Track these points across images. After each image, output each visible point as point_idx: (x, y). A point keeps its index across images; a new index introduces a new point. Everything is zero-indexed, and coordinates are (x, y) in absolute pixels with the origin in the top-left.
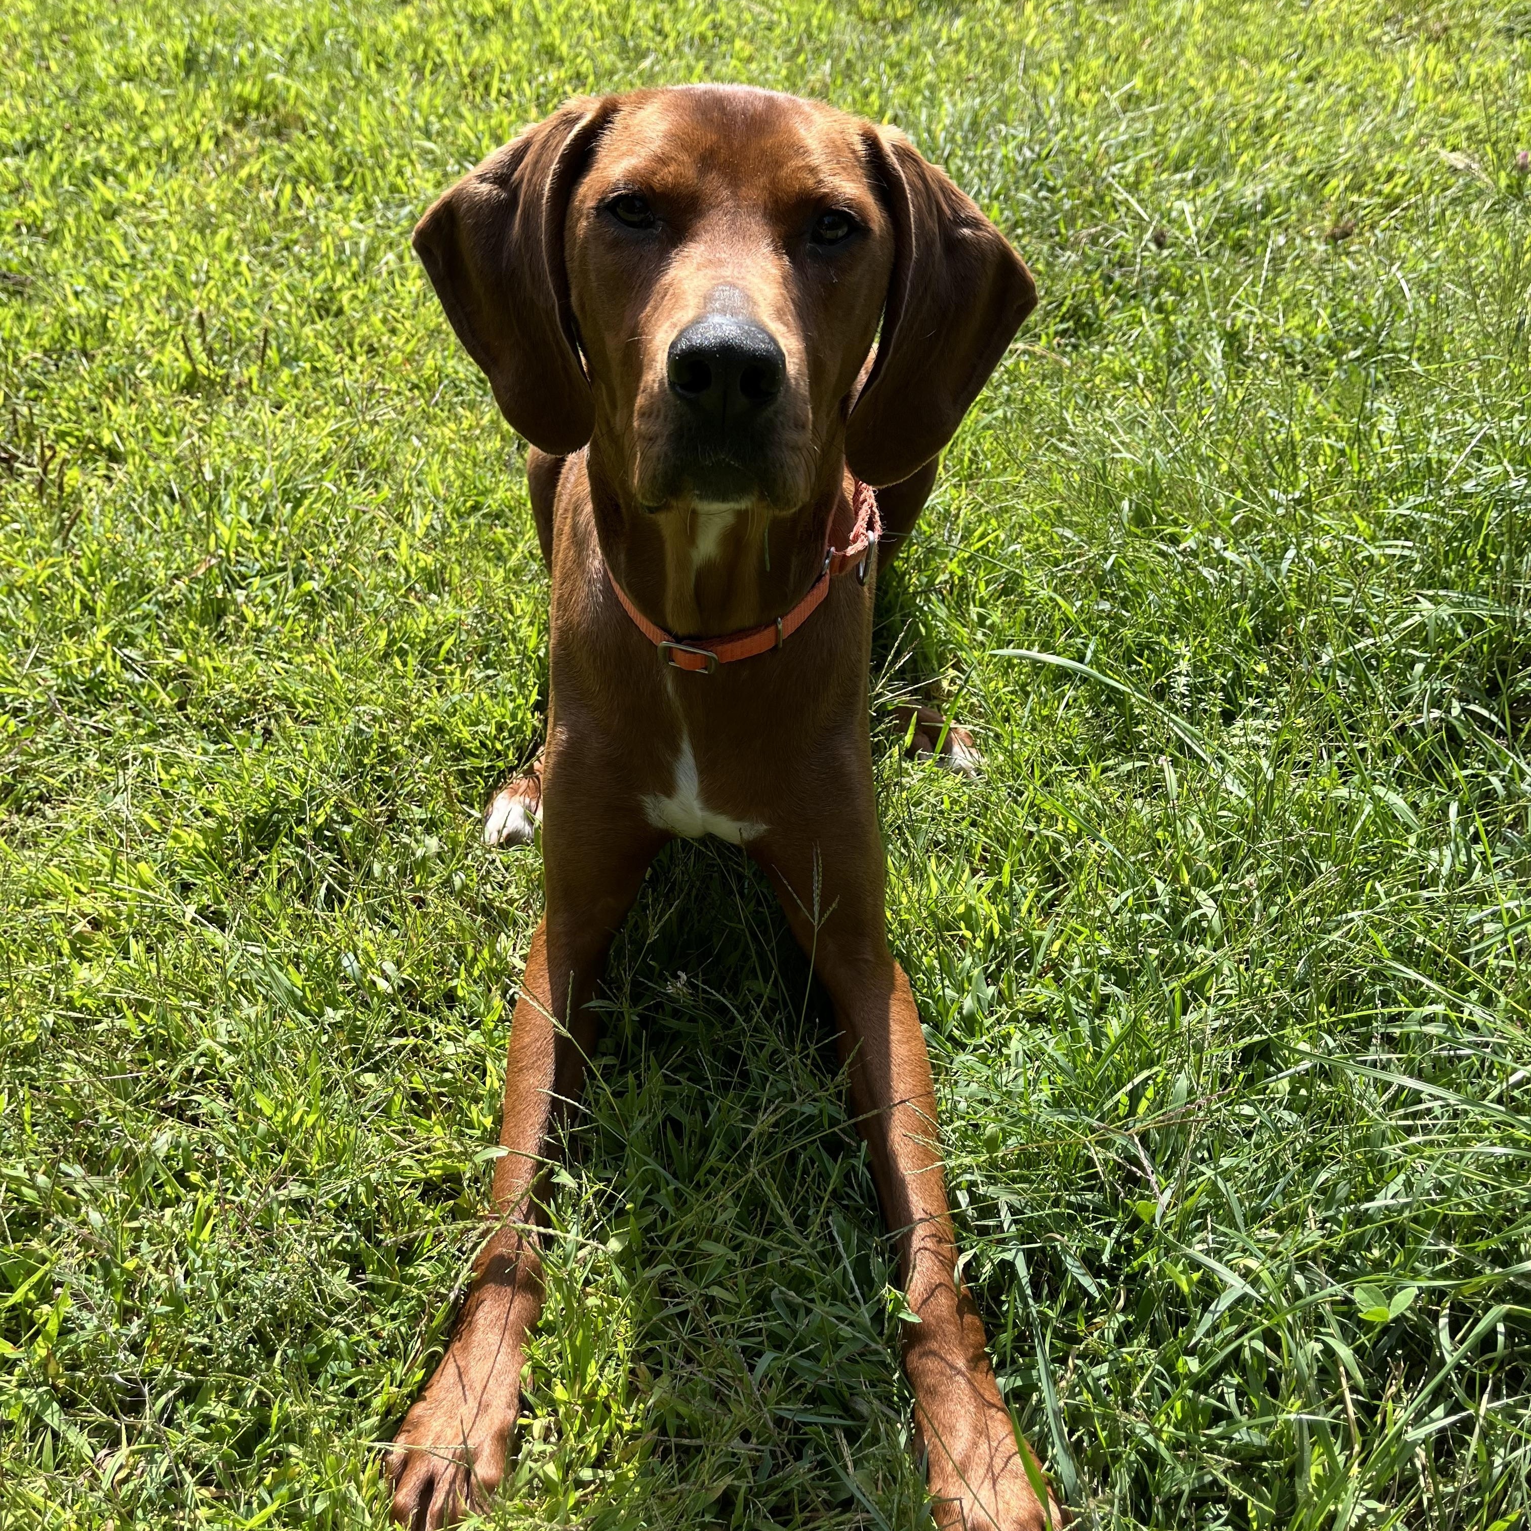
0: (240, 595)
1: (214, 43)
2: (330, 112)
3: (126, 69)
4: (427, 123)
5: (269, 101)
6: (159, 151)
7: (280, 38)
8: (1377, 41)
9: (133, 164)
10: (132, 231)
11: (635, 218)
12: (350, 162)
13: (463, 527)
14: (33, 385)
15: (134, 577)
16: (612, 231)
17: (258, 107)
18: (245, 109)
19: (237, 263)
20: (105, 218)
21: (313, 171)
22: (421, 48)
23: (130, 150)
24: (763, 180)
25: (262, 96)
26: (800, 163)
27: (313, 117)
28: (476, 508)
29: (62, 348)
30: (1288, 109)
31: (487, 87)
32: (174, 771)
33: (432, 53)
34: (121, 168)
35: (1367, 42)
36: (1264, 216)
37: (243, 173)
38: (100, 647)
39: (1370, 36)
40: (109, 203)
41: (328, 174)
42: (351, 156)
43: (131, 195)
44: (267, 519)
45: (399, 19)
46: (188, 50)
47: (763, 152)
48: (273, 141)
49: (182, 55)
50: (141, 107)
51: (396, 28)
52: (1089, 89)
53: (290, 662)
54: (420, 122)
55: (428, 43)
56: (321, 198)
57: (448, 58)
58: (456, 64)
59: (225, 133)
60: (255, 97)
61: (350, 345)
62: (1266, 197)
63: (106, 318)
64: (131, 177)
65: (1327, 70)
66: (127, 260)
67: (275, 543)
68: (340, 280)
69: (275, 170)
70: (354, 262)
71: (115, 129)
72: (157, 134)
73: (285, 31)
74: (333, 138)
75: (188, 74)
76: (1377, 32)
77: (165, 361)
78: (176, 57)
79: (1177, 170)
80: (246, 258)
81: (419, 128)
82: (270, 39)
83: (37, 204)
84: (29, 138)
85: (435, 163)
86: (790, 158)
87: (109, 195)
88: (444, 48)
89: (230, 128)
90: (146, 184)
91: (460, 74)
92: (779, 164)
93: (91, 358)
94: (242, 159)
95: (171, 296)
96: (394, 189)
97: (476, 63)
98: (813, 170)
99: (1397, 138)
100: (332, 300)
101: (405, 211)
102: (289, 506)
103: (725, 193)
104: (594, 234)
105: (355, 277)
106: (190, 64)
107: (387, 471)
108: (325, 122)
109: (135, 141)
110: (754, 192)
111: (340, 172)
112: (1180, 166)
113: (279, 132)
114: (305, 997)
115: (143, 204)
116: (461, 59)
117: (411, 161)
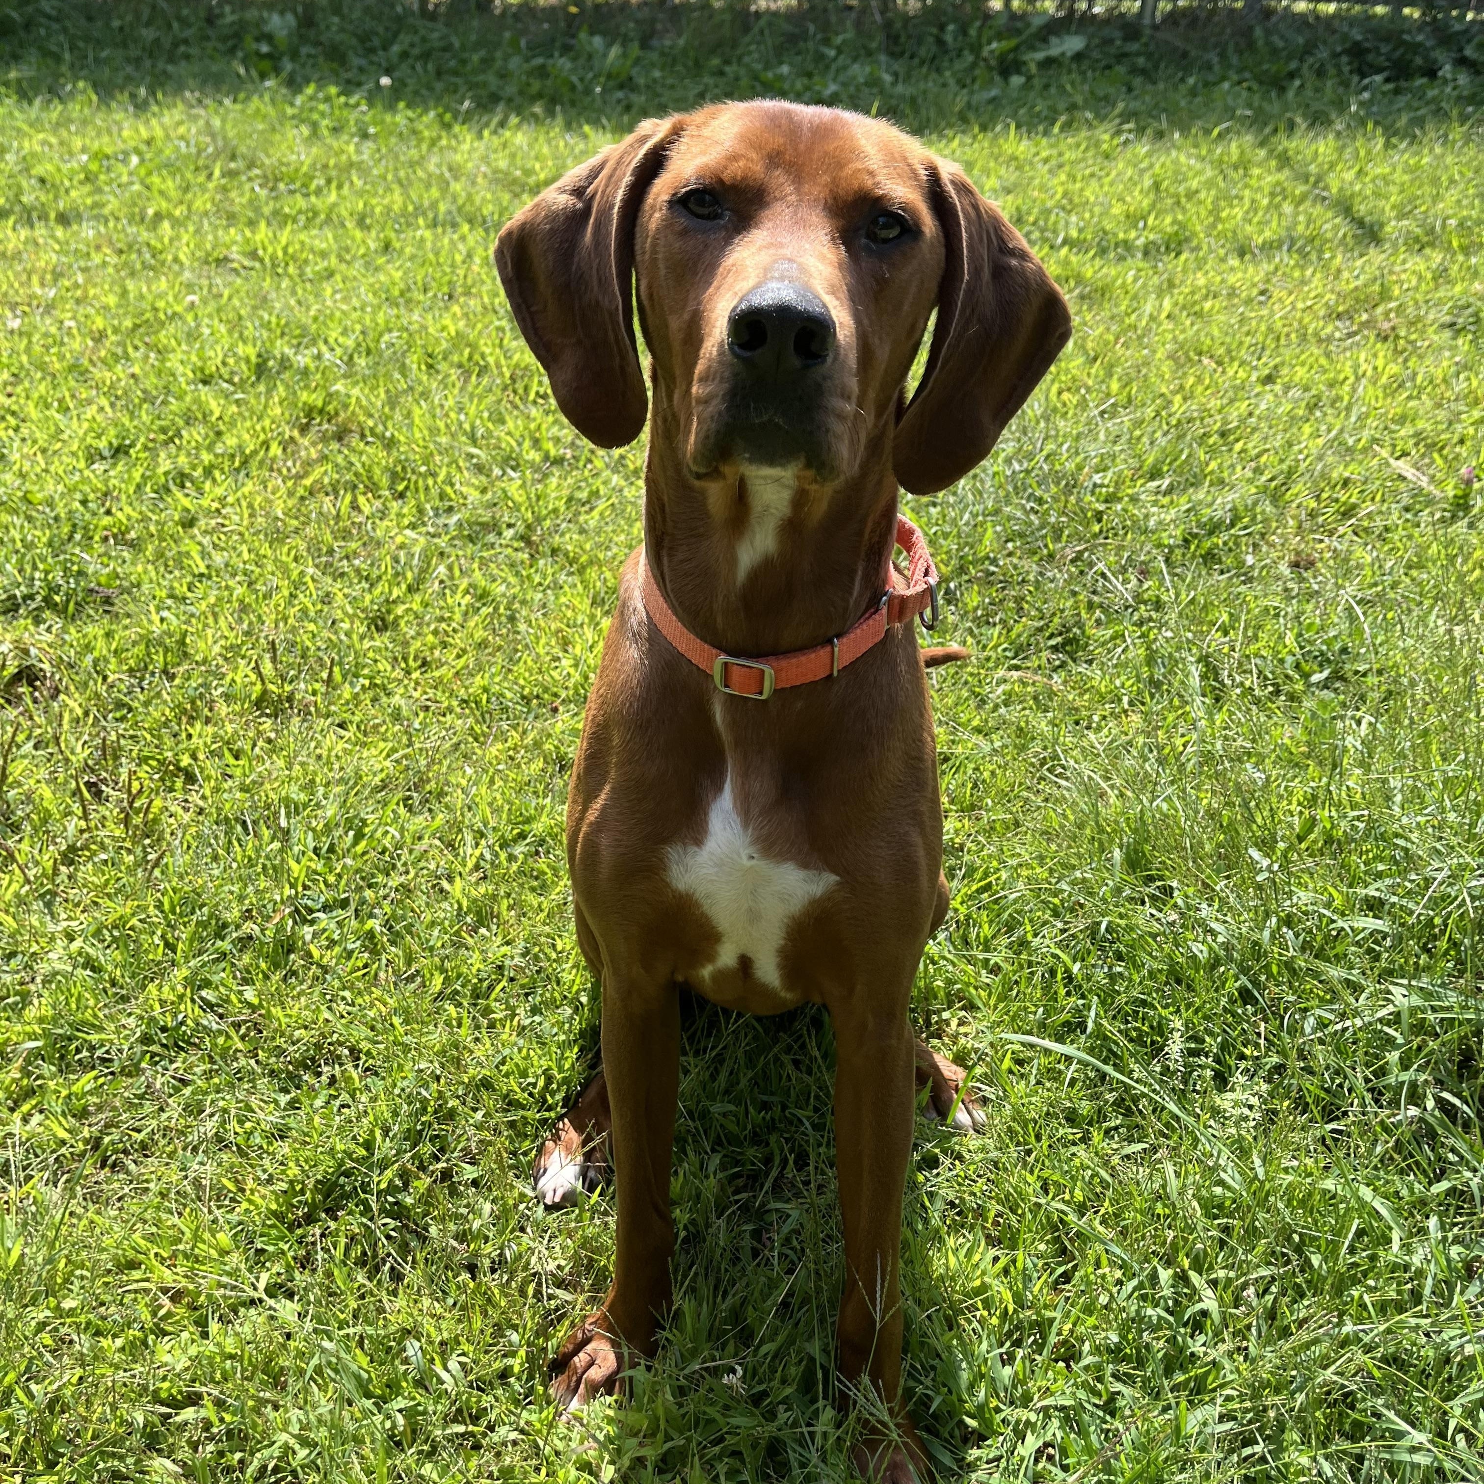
0: (307, 931)
1: (282, 348)
2: (384, 420)
3: (202, 370)
4: (473, 427)
5: (330, 408)
6: (233, 456)
7: (341, 340)
8: (1329, 339)
9: (208, 472)
10: (206, 541)
11: (705, 211)
12: (404, 469)
13: (511, 858)
14: (120, 705)
15: (210, 917)
16: (683, 221)
17: (321, 411)
18: (309, 415)
19: (302, 574)
20: (184, 526)
21: (370, 478)
22: (467, 351)
23: (206, 457)
24: (826, 178)
25: (325, 404)
26: (859, 165)
27: (370, 423)
28: (522, 836)
29: (146, 667)
30: (1250, 415)
31: (526, 389)
32: (248, 1125)
33: (477, 357)
34: (198, 473)
35: (1320, 341)
36: (1232, 525)
37: (307, 482)
38: (180, 989)
39: (1323, 334)
40: (187, 510)
41: (385, 482)
42: (404, 464)
43: (205, 503)
44: (331, 849)
45: (447, 321)
46: (259, 355)
47: (826, 153)
48: (335, 446)
49: (254, 359)
50: (217, 414)
51: (444, 328)
52: (1069, 389)
53: (353, 1004)
54: (467, 426)
55: (473, 346)
56: (378, 504)
57: (491, 360)
58: (498, 366)
59: (291, 438)
60: (320, 404)
61: (405, 659)
62: (1234, 509)
63: (184, 634)
64: (208, 485)
65: (1285, 371)
66: (203, 570)
67: (340, 876)
68: (396, 593)
69: (336, 476)
70: (409, 575)
71: (195, 434)
72: (231, 441)
73: (345, 332)
74: (390, 444)
75: (258, 379)
76: (1329, 329)
77: (238, 679)
78: (248, 361)
79: (1152, 478)
80: (311, 570)
81: (465, 433)
82: (331, 341)
83: (124, 513)
84: (115, 443)
85: (479, 469)
86: (850, 161)
87: (186, 502)
88: (487, 351)
89: (296, 433)
90: (219, 491)
91: (501, 374)
92: (840, 165)
93: (171, 677)
94: (309, 464)
95: (244, 608)
96: (442, 496)
97: (517, 365)
98: (871, 173)
99: (1351, 442)
100: (389, 612)
101: (455, 518)
102: (351, 833)
103: (789, 189)
104: (667, 225)
105: (410, 589)
106: (260, 369)
107: (441, 794)
108: (381, 428)
109: (210, 448)
110: (817, 189)
111: (395, 477)
112: (1155, 474)
113: (340, 436)
114: (370, 1379)
115: (218, 511)
116: (503, 361)
117: (459, 468)
